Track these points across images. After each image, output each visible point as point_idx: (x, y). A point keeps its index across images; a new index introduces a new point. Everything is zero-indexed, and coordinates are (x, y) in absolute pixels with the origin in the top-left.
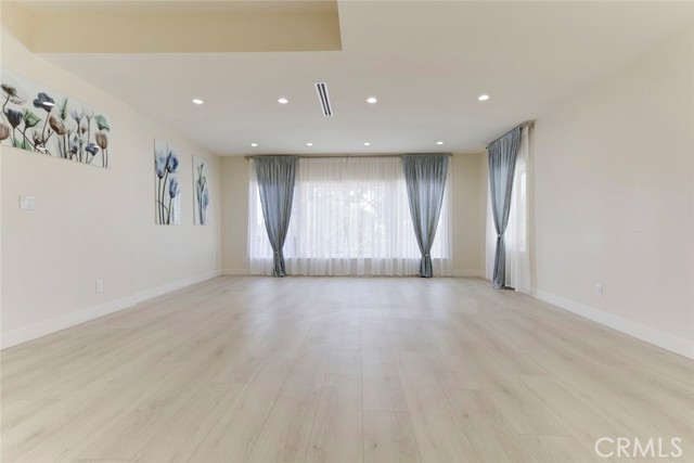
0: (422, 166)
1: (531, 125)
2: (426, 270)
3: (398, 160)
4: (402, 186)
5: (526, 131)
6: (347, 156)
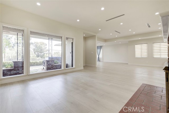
1: (103, 46)
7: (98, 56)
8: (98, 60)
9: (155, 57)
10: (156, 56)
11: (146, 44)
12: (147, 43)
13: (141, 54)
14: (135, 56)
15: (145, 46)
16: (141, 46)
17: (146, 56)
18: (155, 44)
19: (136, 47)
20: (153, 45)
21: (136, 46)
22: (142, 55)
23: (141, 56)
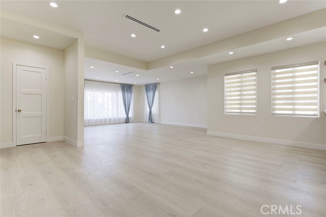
0: (126, 88)
1: (159, 83)
2: (127, 121)
3: (119, 85)
4: (120, 94)
5: (158, 84)
6: (103, 82)
7: (148, 110)
8: (149, 119)
9: (277, 112)
10: (281, 108)
11: (254, 73)
12: (256, 70)
13: (240, 104)
14: (223, 108)
15: (250, 78)
16: (239, 78)
17: (254, 111)
18: (277, 71)
19: (226, 81)
20: (274, 74)
21: (227, 79)
22: (244, 106)
23: (240, 109)
